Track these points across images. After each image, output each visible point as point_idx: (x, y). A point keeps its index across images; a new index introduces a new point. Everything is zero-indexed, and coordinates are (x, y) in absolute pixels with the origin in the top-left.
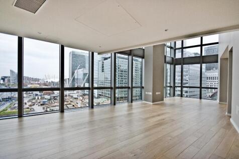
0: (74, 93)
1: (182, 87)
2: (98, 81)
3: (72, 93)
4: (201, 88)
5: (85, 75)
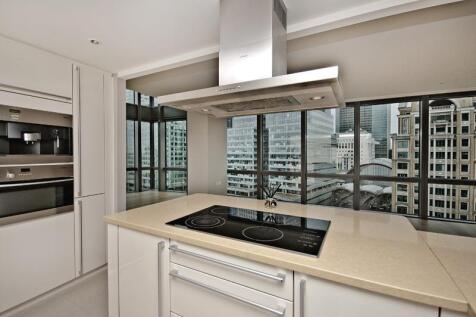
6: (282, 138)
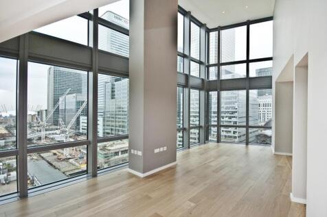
0: (56, 134)
1: (219, 126)
2: (104, 113)
3: (53, 134)
4: (247, 127)
5: (79, 103)
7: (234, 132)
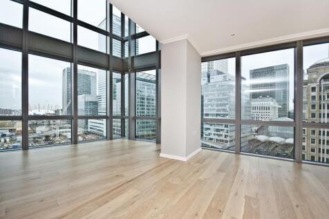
5: (87, 104)
6: (213, 102)
7: (226, 136)
